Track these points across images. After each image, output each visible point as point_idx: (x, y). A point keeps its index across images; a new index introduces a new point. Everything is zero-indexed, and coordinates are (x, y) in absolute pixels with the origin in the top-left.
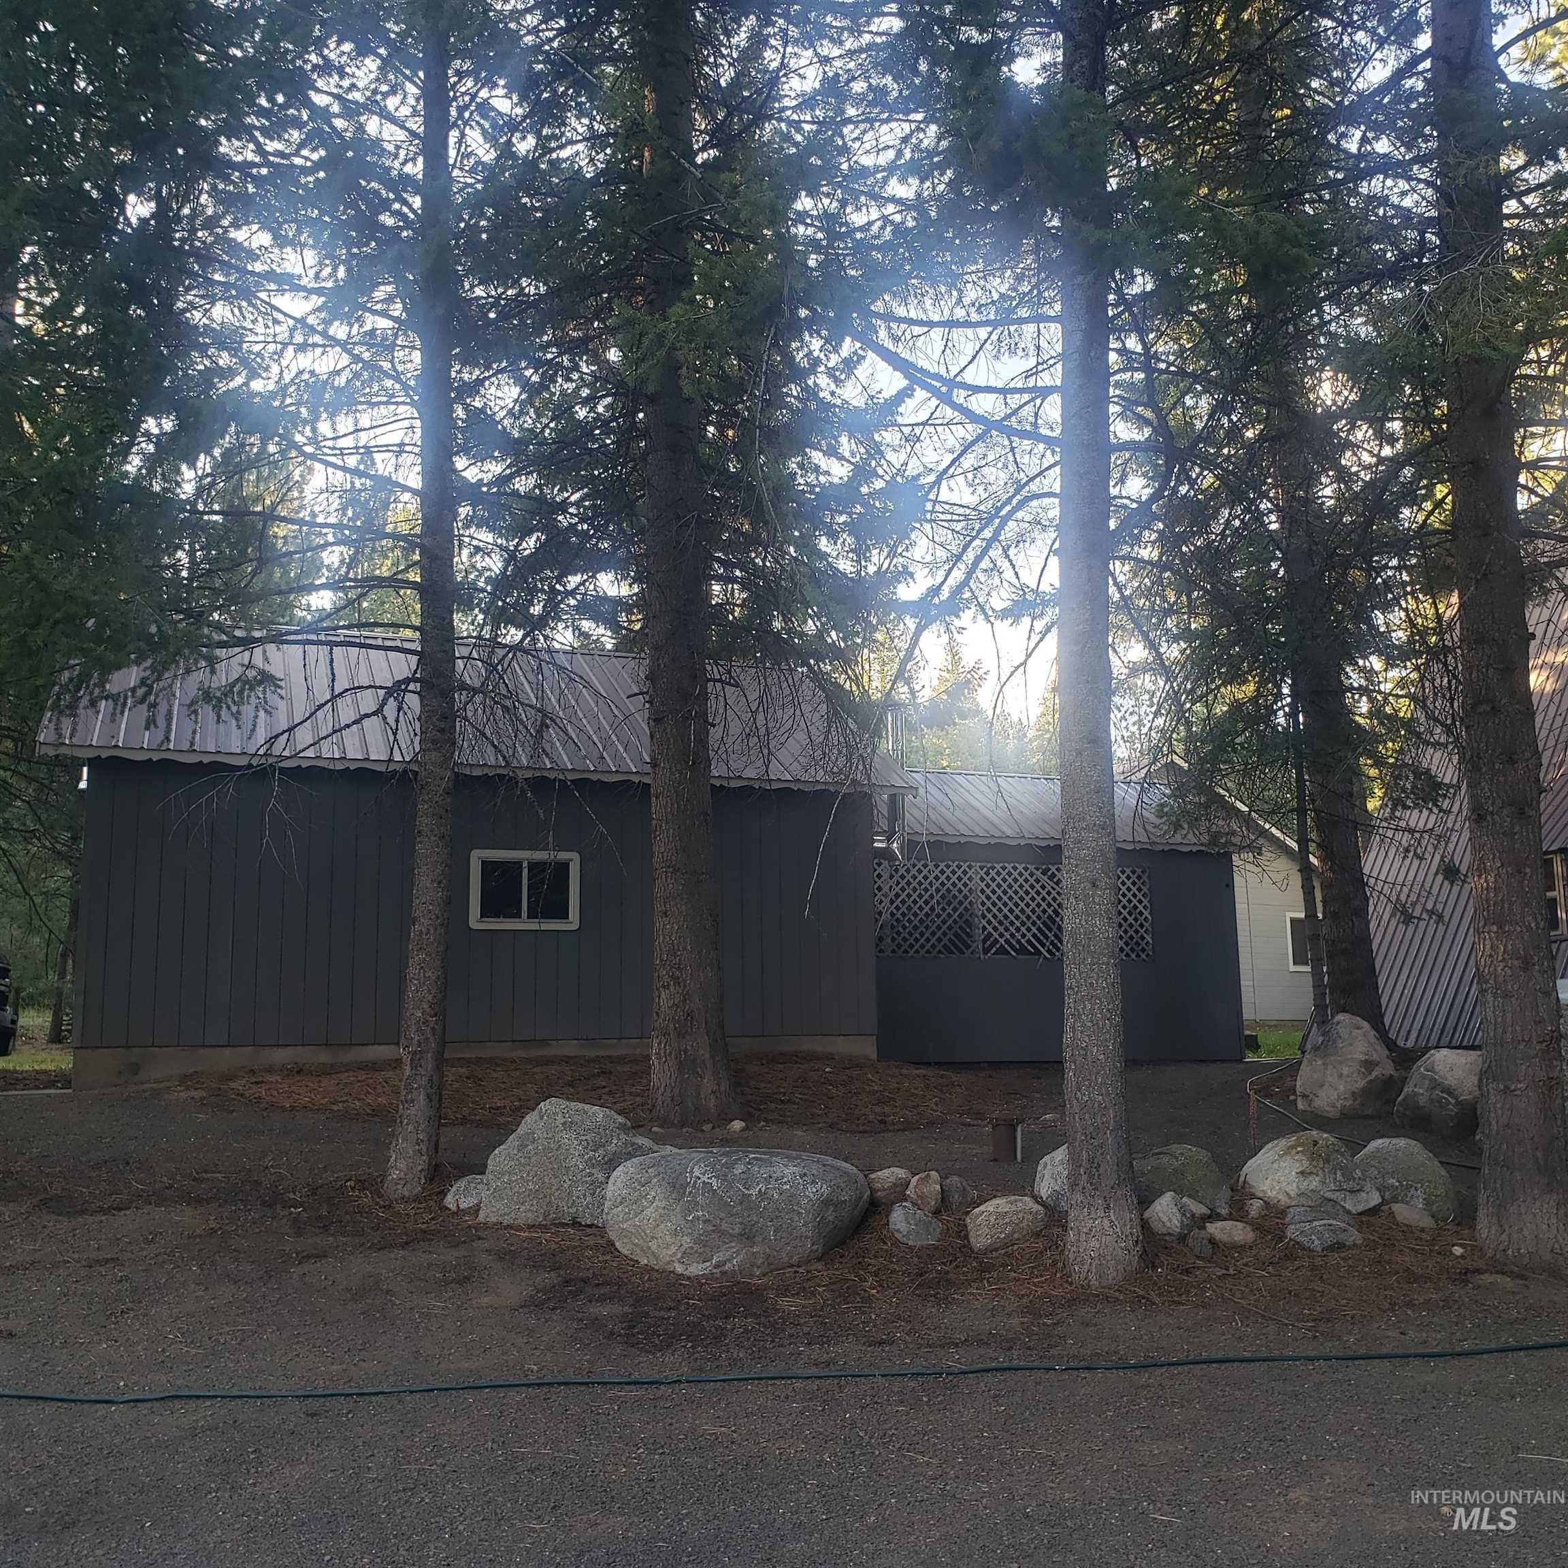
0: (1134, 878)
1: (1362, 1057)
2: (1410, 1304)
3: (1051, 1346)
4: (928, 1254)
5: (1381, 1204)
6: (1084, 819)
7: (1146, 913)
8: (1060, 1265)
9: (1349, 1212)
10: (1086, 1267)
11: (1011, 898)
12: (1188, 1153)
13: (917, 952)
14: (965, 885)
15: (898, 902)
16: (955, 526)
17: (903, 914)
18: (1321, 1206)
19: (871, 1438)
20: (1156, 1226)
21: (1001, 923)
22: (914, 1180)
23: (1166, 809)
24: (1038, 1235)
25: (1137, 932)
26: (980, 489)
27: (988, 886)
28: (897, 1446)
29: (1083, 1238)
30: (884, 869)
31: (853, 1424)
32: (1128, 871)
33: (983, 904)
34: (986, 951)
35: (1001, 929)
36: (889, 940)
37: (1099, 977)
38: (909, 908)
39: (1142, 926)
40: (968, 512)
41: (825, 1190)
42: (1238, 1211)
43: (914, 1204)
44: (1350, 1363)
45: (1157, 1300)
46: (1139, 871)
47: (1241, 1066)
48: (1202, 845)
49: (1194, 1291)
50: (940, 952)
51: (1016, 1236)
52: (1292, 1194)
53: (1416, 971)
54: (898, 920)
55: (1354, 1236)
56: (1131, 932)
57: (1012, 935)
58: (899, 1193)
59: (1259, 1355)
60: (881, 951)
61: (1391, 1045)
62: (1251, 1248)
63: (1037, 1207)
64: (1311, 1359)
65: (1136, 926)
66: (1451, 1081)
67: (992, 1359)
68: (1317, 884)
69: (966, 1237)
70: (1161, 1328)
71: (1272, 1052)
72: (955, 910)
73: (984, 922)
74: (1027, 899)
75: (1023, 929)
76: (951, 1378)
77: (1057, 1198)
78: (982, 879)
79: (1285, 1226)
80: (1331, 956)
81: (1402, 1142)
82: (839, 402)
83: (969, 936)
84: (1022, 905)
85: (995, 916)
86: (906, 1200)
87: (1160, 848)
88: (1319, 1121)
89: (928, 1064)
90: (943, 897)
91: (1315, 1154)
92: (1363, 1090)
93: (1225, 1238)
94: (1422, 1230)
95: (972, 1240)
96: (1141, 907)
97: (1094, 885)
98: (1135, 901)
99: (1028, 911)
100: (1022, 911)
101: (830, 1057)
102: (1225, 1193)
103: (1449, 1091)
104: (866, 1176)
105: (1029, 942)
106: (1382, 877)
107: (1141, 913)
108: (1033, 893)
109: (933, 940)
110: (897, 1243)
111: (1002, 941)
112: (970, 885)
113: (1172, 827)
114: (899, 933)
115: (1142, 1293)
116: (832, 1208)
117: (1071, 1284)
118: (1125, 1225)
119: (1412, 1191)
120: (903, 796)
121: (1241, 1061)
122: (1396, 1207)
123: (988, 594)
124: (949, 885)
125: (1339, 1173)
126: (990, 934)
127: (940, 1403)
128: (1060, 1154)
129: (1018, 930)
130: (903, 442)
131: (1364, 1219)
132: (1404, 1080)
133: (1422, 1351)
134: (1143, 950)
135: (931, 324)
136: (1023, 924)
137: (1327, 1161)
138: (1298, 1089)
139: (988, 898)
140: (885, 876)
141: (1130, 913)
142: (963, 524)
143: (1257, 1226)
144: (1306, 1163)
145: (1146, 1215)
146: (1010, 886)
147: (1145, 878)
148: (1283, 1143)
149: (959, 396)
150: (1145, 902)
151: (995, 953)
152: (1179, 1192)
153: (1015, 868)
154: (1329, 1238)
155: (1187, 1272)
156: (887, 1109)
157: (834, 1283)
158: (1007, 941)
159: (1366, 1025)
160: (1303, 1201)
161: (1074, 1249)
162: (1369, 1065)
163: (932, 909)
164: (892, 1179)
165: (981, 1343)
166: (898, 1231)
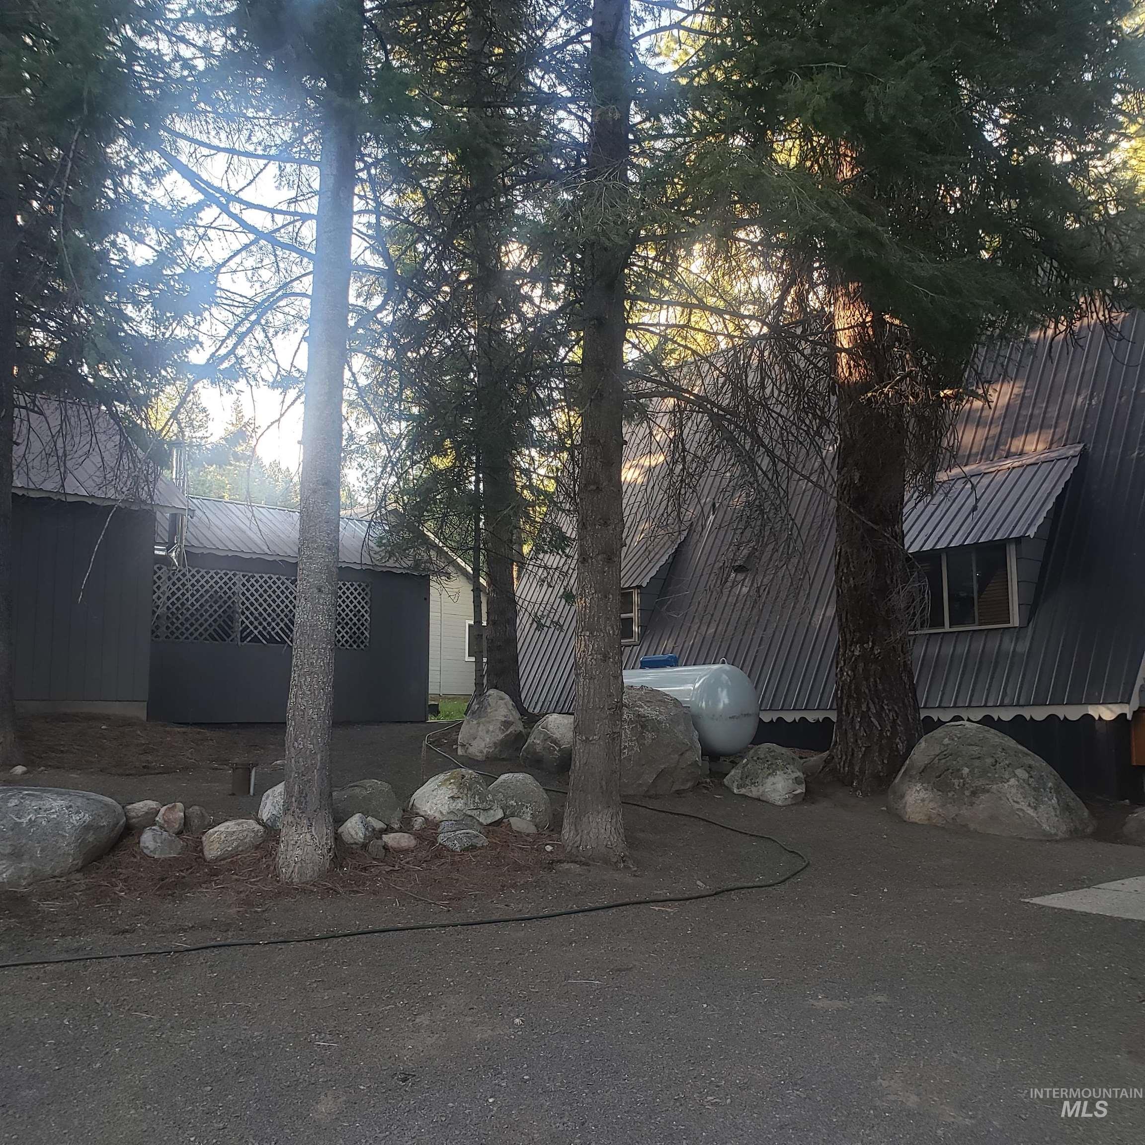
0: (359, 590)
1: (503, 719)
2: (514, 886)
3: (257, 927)
4: (170, 864)
5: (502, 819)
6: (316, 542)
7: (367, 616)
8: (272, 868)
9: (481, 824)
10: (290, 870)
11: (265, 600)
12: (375, 785)
13: (187, 638)
14: (230, 588)
15: (173, 599)
16: (234, 310)
17: (177, 609)
18: (463, 820)
19: (105, 1004)
20: (346, 838)
21: (256, 619)
22: (163, 810)
23: (384, 541)
24: (257, 847)
25: (359, 629)
26: (257, 285)
27: (248, 590)
28: (127, 1008)
29: (290, 848)
30: (164, 573)
31: (92, 994)
32: (356, 585)
33: (243, 603)
34: (243, 639)
35: (256, 623)
36: (164, 629)
37: (318, 659)
38: (183, 604)
39: (363, 625)
40: (246, 301)
41: (87, 818)
42: (406, 826)
43: (161, 827)
44: (470, 927)
45: (341, 890)
46: (364, 585)
47: (424, 725)
48: (408, 569)
49: (368, 883)
50: (206, 639)
51: (240, 849)
52: (444, 812)
53: (543, 664)
54: (172, 613)
55: (483, 841)
56: (355, 629)
57: (264, 628)
58: (150, 819)
59: (409, 925)
60: (157, 637)
61: (523, 711)
62: (412, 851)
63: (258, 827)
64: (444, 926)
65: (359, 624)
66: (557, 735)
67: (212, 939)
68: (484, 600)
69: (202, 851)
70: (342, 910)
71: (448, 716)
72: (220, 607)
73: (243, 617)
74: (278, 601)
75: (273, 624)
76: (177, 955)
77: (275, 820)
78: (244, 585)
79: (437, 834)
80: (490, 650)
81: (520, 776)
82: (149, 200)
83: (230, 628)
84: (274, 606)
85: (252, 613)
86: (155, 825)
87: (380, 569)
88: (470, 762)
89: (187, 724)
90: (211, 596)
91: (463, 785)
92: (502, 741)
93: (395, 845)
94: (528, 835)
95: (206, 853)
96: (363, 611)
97: (320, 591)
98: (359, 607)
99: (278, 611)
100: (273, 610)
101: (106, 718)
102: (399, 813)
103: (555, 742)
104: (123, 807)
105: (277, 633)
106: (528, 599)
107: (363, 616)
108: (283, 597)
109: (201, 630)
110: (145, 857)
111: (256, 632)
112: (234, 589)
113: (387, 555)
114: (173, 623)
115: (330, 886)
116: (92, 832)
117: (278, 882)
118: (322, 838)
119: (524, 809)
120: (182, 516)
121: (424, 722)
122: (512, 820)
123: (260, 366)
124: (216, 588)
125: (477, 797)
126: (247, 627)
127: (166, 974)
128: (280, 788)
129: (269, 624)
130: (197, 239)
131: (490, 828)
132: (528, 735)
133: (518, 916)
134: (362, 642)
135: (219, 149)
136: (273, 620)
137: (469, 789)
138: (459, 741)
139: (247, 599)
140: (164, 578)
141: (355, 615)
142: (241, 309)
143: (419, 836)
144: (455, 791)
145: (340, 830)
146: (265, 591)
147: (367, 590)
148: (442, 777)
149: (235, 208)
150: (367, 607)
151: (250, 641)
152: (366, 813)
153: (270, 578)
154: (466, 842)
155: (365, 869)
156: (150, 758)
157: (90, 889)
158: (260, 632)
159: (507, 697)
160: (452, 817)
161: (284, 856)
162: (507, 724)
163: (202, 606)
164: (145, 809)
165: (204, 927)
166: (147, 848)
